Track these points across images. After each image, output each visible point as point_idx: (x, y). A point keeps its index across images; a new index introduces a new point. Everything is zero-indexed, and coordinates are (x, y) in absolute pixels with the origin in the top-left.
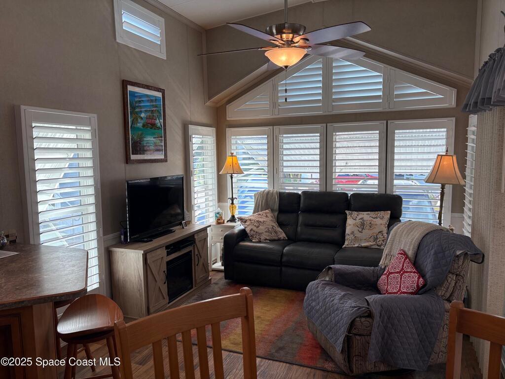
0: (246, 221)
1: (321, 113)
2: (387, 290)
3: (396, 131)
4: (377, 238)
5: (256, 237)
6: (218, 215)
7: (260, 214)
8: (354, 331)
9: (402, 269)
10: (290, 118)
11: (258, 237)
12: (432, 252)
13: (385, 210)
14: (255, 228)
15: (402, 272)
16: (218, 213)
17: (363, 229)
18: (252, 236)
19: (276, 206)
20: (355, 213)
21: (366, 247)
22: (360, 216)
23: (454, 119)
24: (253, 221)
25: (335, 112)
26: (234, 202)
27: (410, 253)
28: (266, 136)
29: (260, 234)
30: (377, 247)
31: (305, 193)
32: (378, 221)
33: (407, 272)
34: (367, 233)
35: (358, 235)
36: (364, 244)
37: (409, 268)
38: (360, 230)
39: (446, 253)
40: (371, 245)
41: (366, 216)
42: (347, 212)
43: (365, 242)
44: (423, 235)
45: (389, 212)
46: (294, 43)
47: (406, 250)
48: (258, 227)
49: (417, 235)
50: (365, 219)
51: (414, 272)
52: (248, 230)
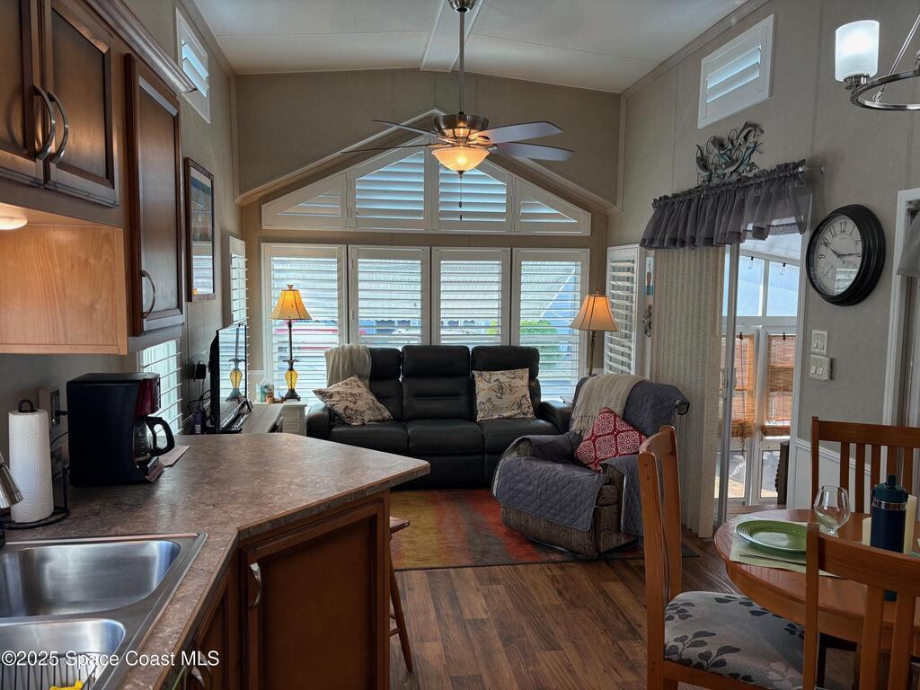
0: (332, 395)
1: (421, 230)
2: (596, 458)
3: (523, 263)
4: (521, 405)
5: (356, 418)
6: (266, 390)
7: (347, 384)
8: (601, 502)
9: (615, 429)
10: (374, 234)
11: (359, 418)
12: (650, 404)
13: (523, 367)
14: (351, 405)
15: (615, 433)
16: (266, 387)
17: (502, 394)
18: (348, 417)
19: (368, 370)
20: (486, 374)
21: (509, 418)
22: (494, 378)
23: (588, 250)
24: (344, 395)
25: (443, 231)
26: (294, 367)
27: (618, 410)
28: (336, 260)
29: (362, 413)
30: (522, 416)
31: (407, 348)
32: (518, 382)
33: (623, 431)
34: (508, 398)
35: (497, 402)
36: (505, 415)
37: (622, 426)
38: (499, 395)
39: (666, 404)
40: (516, 415)
41: (501, 376)
42: (475, 373)
43: (506, 411)
44: (631, 388)
45: (527, 369)
46: (470, 140)
47: (611, 406)
48: (355, 403)
49: (623, 390)
50: (501, 380)
51: (632, 430)
52: (339, 408)
